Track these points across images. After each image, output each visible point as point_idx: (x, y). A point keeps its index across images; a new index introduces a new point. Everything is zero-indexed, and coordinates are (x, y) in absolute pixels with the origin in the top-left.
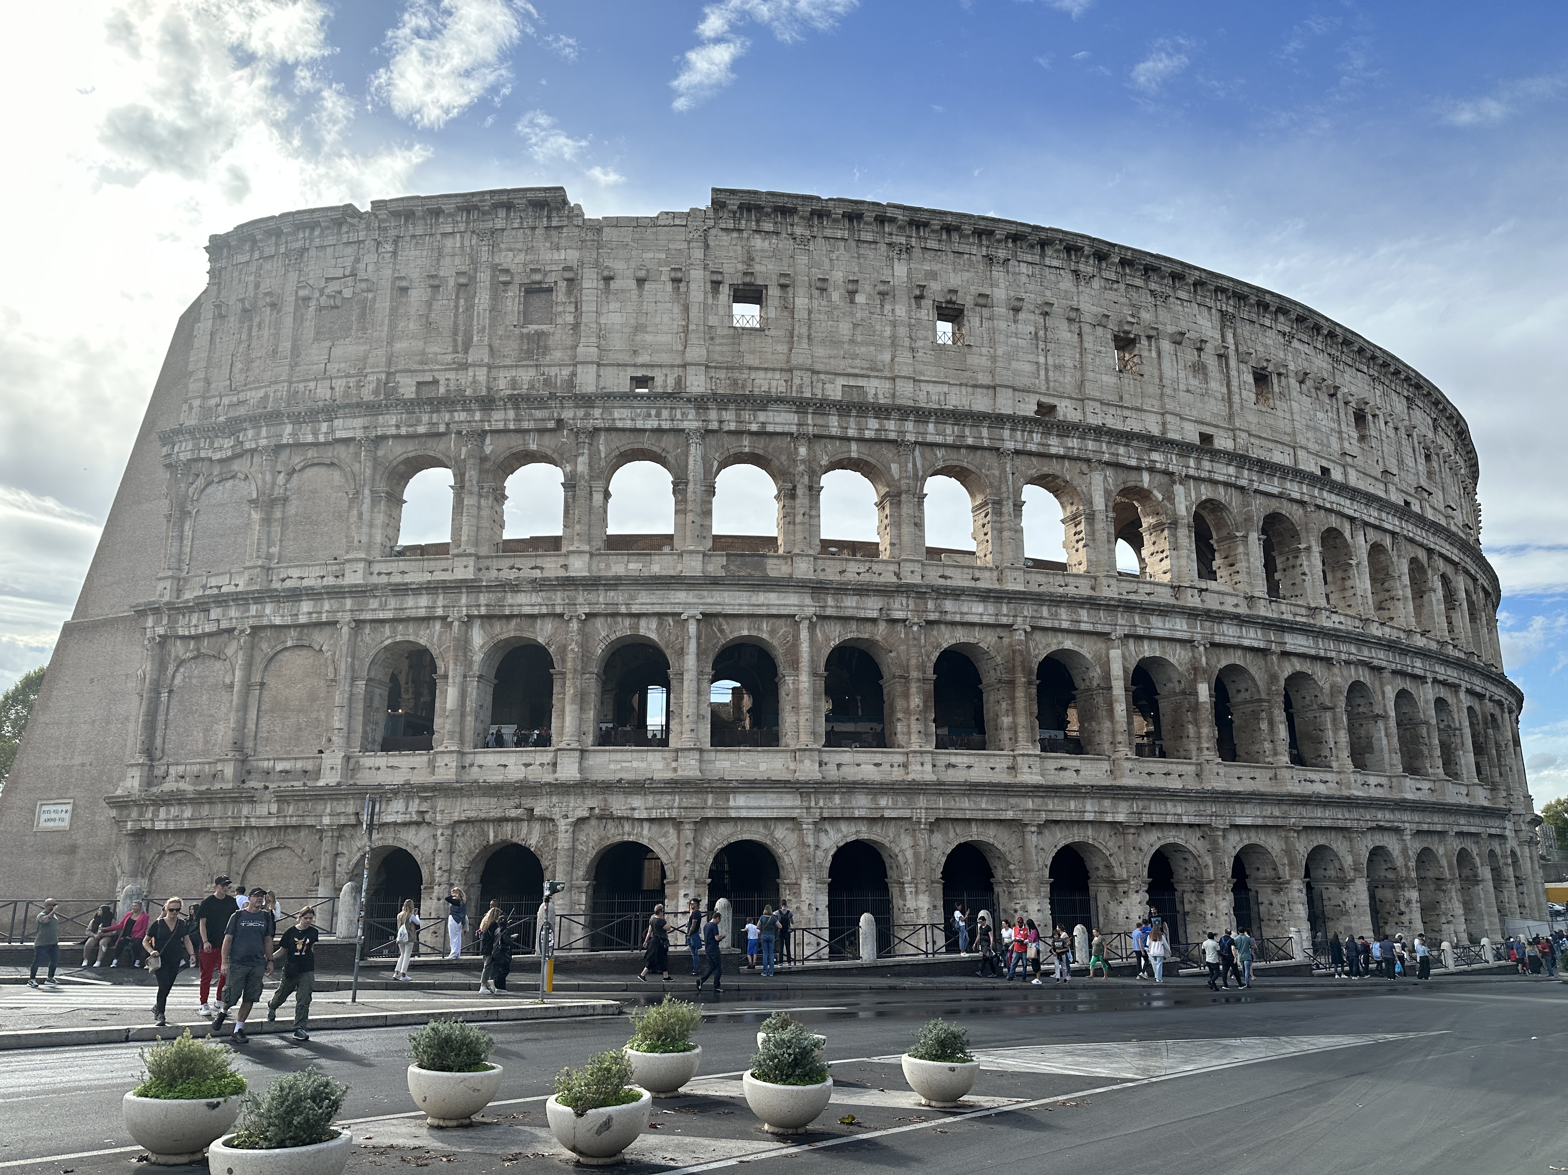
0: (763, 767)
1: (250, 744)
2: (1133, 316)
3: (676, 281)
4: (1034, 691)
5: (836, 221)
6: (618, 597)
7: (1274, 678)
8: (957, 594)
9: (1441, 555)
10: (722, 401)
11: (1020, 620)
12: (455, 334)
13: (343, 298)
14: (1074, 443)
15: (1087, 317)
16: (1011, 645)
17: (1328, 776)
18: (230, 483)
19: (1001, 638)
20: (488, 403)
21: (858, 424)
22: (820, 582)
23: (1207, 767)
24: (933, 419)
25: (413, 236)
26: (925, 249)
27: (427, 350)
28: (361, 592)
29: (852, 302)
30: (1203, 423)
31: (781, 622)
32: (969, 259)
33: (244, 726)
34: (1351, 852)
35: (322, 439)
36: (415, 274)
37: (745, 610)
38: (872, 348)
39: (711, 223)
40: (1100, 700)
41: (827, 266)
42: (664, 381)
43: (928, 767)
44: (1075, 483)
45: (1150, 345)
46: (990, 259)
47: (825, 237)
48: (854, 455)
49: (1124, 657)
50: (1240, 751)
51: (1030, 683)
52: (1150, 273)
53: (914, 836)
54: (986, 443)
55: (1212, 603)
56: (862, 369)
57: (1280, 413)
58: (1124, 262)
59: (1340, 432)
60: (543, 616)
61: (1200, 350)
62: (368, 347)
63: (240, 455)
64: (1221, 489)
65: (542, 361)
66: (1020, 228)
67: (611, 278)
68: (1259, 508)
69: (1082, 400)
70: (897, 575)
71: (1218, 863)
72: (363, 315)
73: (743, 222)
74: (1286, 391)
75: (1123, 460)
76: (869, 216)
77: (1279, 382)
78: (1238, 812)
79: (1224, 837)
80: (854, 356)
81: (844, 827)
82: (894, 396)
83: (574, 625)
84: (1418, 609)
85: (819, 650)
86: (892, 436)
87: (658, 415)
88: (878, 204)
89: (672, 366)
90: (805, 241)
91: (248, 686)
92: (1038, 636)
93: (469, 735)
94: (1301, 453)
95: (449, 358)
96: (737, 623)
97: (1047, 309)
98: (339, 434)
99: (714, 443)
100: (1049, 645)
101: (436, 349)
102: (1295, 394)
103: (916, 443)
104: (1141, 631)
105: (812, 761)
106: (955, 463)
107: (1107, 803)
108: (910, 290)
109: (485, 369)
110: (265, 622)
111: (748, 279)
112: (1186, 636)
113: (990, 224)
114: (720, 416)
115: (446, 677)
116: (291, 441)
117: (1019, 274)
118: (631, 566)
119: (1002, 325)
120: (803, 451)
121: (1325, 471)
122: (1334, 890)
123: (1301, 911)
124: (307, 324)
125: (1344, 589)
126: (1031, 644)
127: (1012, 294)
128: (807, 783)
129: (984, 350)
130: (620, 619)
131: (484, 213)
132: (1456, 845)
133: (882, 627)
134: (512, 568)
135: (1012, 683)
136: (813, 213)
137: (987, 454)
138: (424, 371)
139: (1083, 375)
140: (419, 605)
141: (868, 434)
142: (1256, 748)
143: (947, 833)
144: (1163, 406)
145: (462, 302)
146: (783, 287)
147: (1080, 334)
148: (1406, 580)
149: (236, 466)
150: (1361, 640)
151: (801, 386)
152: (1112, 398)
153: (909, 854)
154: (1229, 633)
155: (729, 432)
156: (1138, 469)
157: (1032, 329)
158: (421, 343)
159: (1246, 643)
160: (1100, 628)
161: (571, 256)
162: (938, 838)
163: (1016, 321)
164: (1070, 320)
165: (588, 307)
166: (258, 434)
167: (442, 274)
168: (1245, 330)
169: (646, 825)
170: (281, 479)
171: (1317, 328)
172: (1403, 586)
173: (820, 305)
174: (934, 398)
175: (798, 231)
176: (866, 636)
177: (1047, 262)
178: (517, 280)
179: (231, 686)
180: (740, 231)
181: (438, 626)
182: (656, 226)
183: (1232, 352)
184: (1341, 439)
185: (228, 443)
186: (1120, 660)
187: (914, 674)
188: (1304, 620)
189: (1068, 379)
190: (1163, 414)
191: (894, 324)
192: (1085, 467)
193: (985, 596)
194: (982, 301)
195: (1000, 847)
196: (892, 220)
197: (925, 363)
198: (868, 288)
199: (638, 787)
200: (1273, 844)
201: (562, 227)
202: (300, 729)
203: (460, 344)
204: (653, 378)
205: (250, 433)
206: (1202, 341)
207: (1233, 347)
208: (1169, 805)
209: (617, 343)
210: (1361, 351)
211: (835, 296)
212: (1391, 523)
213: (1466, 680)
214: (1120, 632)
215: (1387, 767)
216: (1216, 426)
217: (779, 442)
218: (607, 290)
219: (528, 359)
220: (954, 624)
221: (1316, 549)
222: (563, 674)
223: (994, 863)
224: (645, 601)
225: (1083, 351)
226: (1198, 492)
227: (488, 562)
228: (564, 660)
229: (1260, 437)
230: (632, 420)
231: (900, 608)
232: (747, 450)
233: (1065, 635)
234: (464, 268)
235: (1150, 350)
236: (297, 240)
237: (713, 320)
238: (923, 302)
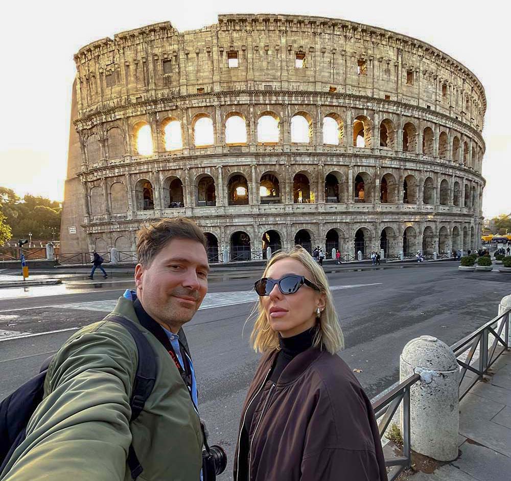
0: (243, 211)
1: (110, 210)
2: (365, 52)
3: (209, 52)
4: (324, 184)
5: (260, 23)
6: (197, 162)
7: (401, 177)
8: (300, 155)
9: (466, 135)
10: (225, 94)
11: (320, 162)
12: (145, 80)
13: (112, 72)
14: (341, 101)
15: (349, 54)
16: (318, 170)
17: (415, 206)
18: (93, 135)
19: (314, 168)
20: (155, 102)
21: (269, 99)
22: (257, 153)
23: (376, 205)
24: (294, 95)
25: (128, 46)
26: (292, 31)
27: (137, 86)
28: (129, 165)
29: (267, 54)
30: (387, 92)
31: (247, 167)
32: (307, 34)
33: (108, 205)
34: (419, 228)
36: (131, 60)
37: (235, 164)
38: (274, 71)
39: (219, 29)
40: (345, 187)
41: (258, 42)
42: (207, 89)
43: (291, 209)
44: (341, 115)
45: (370, 63)
46: (314, 33)
47: (257, 30)
48: (268, 110)
49: (353, 172)
50: (389, 200)
51: (323, 182)
52: (373, 35)
53: (286, 229)
54: (312, 102)
55: (384, 154)
56: (271, 79)
57: (415, 87)
58: (363, 31)
59: (436, 93)
60: (178, 169)
61: (388, 64)
62: (121, 88)
63: (94, 127)
64: (391, 114)
65: (170, 87)
66: (326, 20)
67: (188, 54)
68: (403, 121)
69: (345, 85)
70: (282, 150)
71: (377, 232)
72: (118, 77)
73: (229, 27)
74: (418, 79)
75: (357, 106)
76: (272, 20)
77: (416, 75)
78: (384, 217)
79: (379, 225)
80: (268, 74)
81: (266, 226)
82: (281, 88)
83: (186, 172)
84: (454, 154)
85: (258, 175)
86: (281, 102)
87: (206, 101)
88: (275, 15)
89: (209, 84)
90: (251, 32)
91: (107, 195)
92: (326, 167)
93: (163, 205)
94: (420, 100)
95: (144, 88)
96: (233, 168)
97: (334, 51)
98: (118, 117)
99: (224, 109)
100: (330, 170)
101: (140, 86)
102: (421, 79)
103: (289, 104)
104: (359, 164)
105: (256, 209)
106: (302, 111)
107: (344, 216)
108: (287, 48)
109: (154, 91)
110: (108, 176)
111: (232, 49)
112: (373, 165)
113: (315, 19)
114: (225, 99)
115: (154, 189)
117: (325, 38)
118: (201, 152)
119: (318, 59)
120: (252, 110)
121: (429, 107)
122: (413, 239)
123: (401, 245)
124: (104, 82)
125: (430, 148)
126: (324, 170)
127: (322, 46)
128: (254, 214)
129: (312, 69)
130: (199, 169)
131: (147, 34)
132: (454, 225)
133: (277, 167)
134: (168, 155)
135: (317, 182)
136: (253, 20)
137: (312, 106)
138: (137, 94)
139: (346, 76)
140: (144, 168)
141: (273, 102)
142: (393, 199)
143: (296, 227)
144: (373, 86)
145: (145, 68)
146: (244, 50)
147: (346, 61)
148: (452, 144)
149: (94, 130)
150: (432, 164)
151: (250, 87)
152: (355, 84)
153: (285, 233)
154: (387, 163)
155: (228, 105)
156: (363, 109)
157: (329, 60)
158: (135, 84)
159: (393, 166)
160: (346, 164)
161: (176, 47)
162: (293, 229)
163: (323, 57)
164: (343, 55)
165: (182, 65)
166: (97, 119)
167: (138, 59)
168: (406, 55)
169: (211, 228)
170: (105, 133)
171: (433, 53)
172: (450, 146)
173: (256, 56)
174: (295, 88)
175: (248, 28)
176: (272, 170)
177: (335, 33)
178: (160, 58)
179: (103, 194)
180: (228, 31)
181: (151, 173)
182: (201, 32)
183: (400, 65)
184: (436, 95)
185: (90, 123)
186: (352, 174)
187: (287, 181)
188: (414, 158)
189: (341, 78)
190: (373, 89)
191: (281, 61)
192: (345, 109)
193: (310, 155)
194: (311, 50)
195: (311, 230)
196: (280, 20)
197: (292, 75)
198: (272, 49)
199: (207, 217)
200: (395, 226)
201: (171, 37)
202: (121, 205)
203: (146, 83)
204: (204, 89)
205: (95, 119)
206: (389, 60)
207: (400, 62)
208: (363, 216)
209: (192, 77)
210: (449, 61)
211: (261, 52)
212: (449, 124)
213: (466, 176)
214: (352, 164)
215: (435, 203)
216: (391, 93)
217: (244, 107)
218: (187, 58)
219: (166, 86)
220: (299, 165)
221: (422, 134)
222: (185, 186)
223: (311, 235)
224: (206, 162)
225: (346, 66)
226: (383, 116)
227: (162, 154)
228: (185, 182)
229: (407, 96)
230: (198, 103)
231: (283, 160)
232: (234, 111)
233: (335, 166)
234: (144, 56)
235: (370, 65)
236: (96, 52)
237: (221, 66)
238: (291, 52)
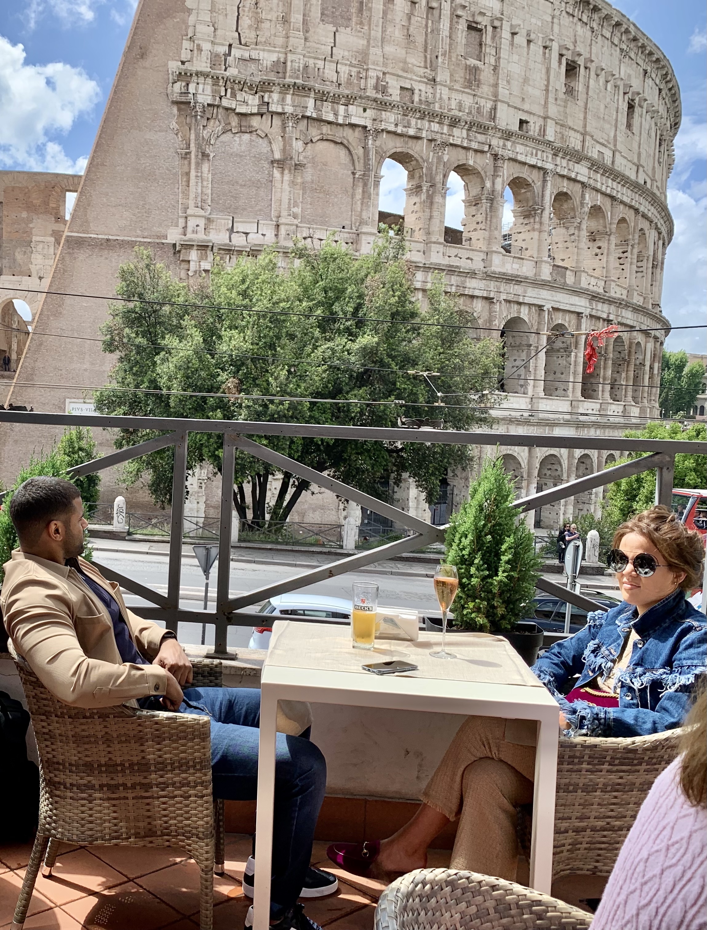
3: (545, 47)
5: (610, 25)
6: (518, 289)
8: (629, 306)
10: (567, 153)
12: (426, 51)
20: (454, 123)
21: (605, 182)
27: (408, 60)
29: (606, 88)
31: (576, 316)
35: (340, 121)
37: (567, 307)
38: (609, 126)
41: (600, 58)
42: (533, 126)
47: (602, 35)
48: (598, 203)
56: (606, 140)
60: (477, 297)
63: (263, 115)
65: (476, 92)
67: (516, 34)
70: (604, 289)
73: (576, 10)
76: (623, 27)
80: (603, 130)
82: (613, 163)
83: (497, 307)
86: (614, 194)
87: (536, 155)
88: (629, 21)
89: (539, 116)
90: (597, 34)
95: (421, 71)
96: (560, 315)
98: (354, 120)
101: (413, 60)
103: (620, 200)
109: (447, 89)
111: (576, 59)
114: (561, 163)
116: (314, 115)
120: (587, 197)
130: (513, 305)
133: (601, 323)
134: (456, 256)
136: (606, 16)
138: (404, 77)
145: (430, 23)
146: (586, 68)
151: (588, 148)
155: (561, 175)
158: (404, 52)
161: (496, 6)
165: (504, 54)
166: (283, 100)
170: (300, 146)
173: (596, 87)
175: (595, 26)
178: (466, 16)
180: (574, 17)
185: (252, 99)
191: (617, 110)
193: (635, 307)
197: (622, 142)
203: (429, 61)
204: (528, 123)
205: (275, 96)
211: (601, 82)
217: (577, 187)
218: (512, 43)
219: (469, 87)
231: (612, 313)
232: (565, 190)
238: (626, 96)
